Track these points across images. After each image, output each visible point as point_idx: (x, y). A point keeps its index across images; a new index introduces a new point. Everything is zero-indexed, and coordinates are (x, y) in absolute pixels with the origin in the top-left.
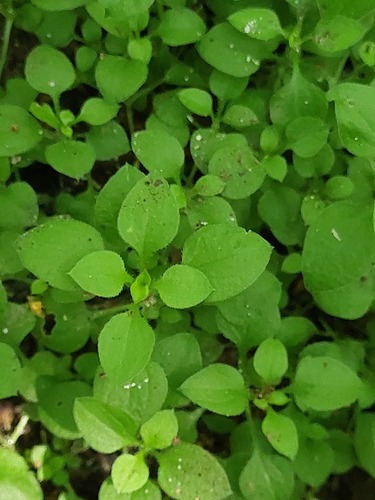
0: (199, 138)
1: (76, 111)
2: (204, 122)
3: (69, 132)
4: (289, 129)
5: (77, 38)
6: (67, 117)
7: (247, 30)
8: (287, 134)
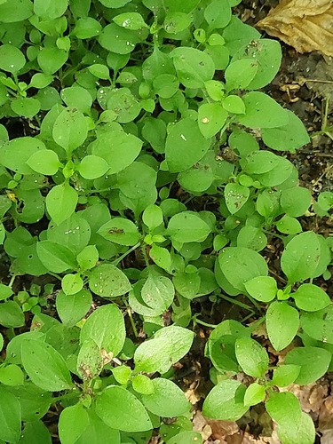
0: (102, 92)
1: (28, 82)
2: (105, 83)
3: (25, 94)
4: (155, 82)
5: (27, 42)
6: (23, 86)
7: (124, 25)
8: (154, 86)
